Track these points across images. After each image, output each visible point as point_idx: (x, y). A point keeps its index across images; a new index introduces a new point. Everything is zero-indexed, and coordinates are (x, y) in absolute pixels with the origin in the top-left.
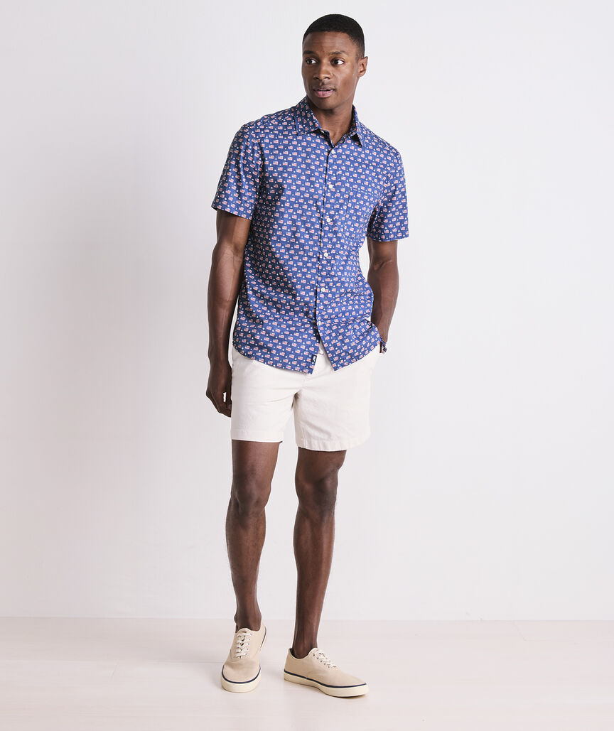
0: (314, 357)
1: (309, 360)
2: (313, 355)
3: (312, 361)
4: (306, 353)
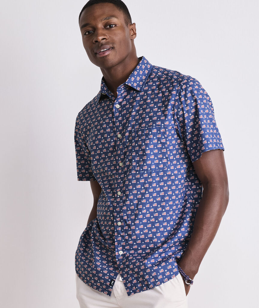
0: (113, 282)
1: (108, 283)
2: (112, 280)
3: (110, 284)
4: (107, 277)
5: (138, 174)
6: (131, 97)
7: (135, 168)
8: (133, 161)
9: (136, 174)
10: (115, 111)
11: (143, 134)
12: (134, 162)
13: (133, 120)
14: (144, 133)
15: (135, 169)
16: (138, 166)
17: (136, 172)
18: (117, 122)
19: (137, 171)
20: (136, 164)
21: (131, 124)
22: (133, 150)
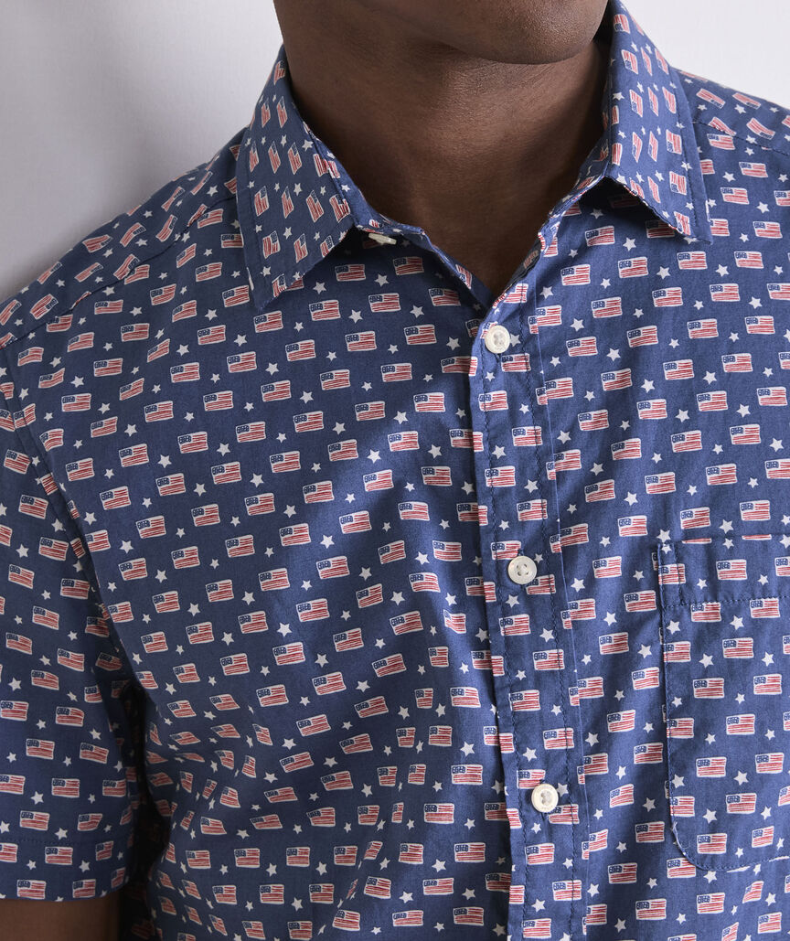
5: (714, 887)
6: (606, 283)
7: (690, 839)
8: (678, 782)
9: (699, 886)
10: (481, 373)
11: (763, 580)
12: (682, 791)
13: (657, 458)
14: (768, 571)
15: (692, 852)
16: (714, 828)
17: (701, 871)
18: (503, 462)
19: (703, 863)
20: (700, 810)
21: (641, 493)
22: (677, 702)
